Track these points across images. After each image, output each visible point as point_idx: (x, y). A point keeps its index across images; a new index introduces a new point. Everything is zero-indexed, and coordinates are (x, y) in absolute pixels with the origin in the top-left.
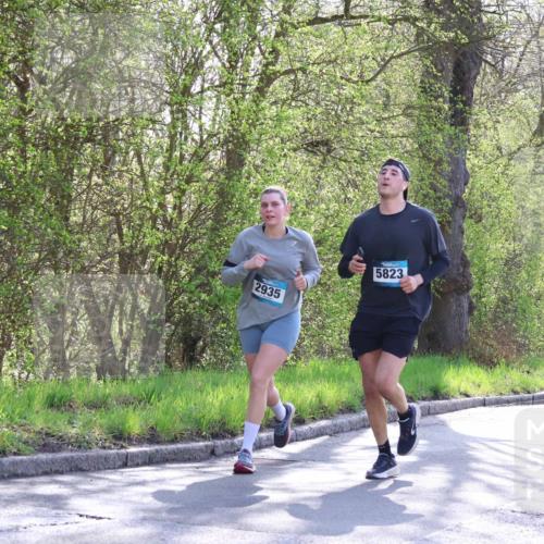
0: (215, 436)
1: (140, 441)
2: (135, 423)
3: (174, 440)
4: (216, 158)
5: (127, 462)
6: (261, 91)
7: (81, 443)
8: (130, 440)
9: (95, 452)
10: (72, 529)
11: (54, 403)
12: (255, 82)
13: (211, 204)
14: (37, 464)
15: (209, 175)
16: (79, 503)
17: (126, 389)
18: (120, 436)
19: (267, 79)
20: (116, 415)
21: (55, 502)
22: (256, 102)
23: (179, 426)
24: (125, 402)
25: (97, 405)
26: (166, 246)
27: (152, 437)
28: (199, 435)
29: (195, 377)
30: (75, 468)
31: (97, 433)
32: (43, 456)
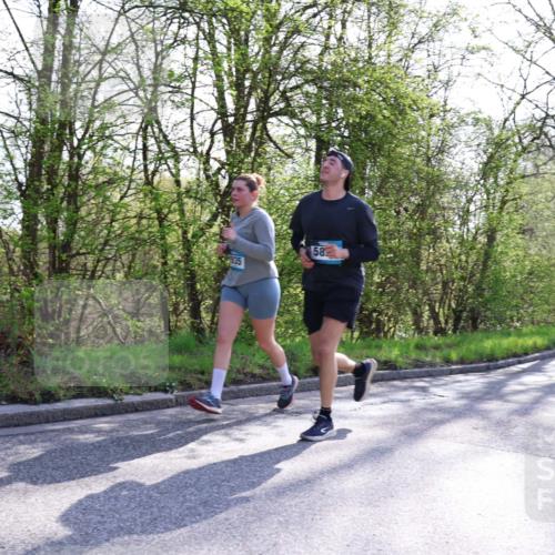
0: (489, 361)
1: (457, 363)
2: (454, 356)
3: (471, 363)
4: (483, 239)
5: (452, 372)
6: (501, 208)
7: (432, 365)
8: (453, 363)
9: (438, 368)
10: (433, 401)
11: (419, 347)
12: (499, 204)
13: (482, 259)
14: (414, 373)
15: (479, 246)
16: (433, 390)
17: (448, 341)
18: (448, 361)
19: (504, 202)
20: (445, 352)
21: (424, 389)
22: (500, 213)
23: (473, 357)
24: (450, 346)
25: (437, 348)
26: (463, 278)
27: (462, 361)
28: (481, 361)
29: (479, 335)
30: (430, 375)
31: (438, 360)
32: (417, 370)
